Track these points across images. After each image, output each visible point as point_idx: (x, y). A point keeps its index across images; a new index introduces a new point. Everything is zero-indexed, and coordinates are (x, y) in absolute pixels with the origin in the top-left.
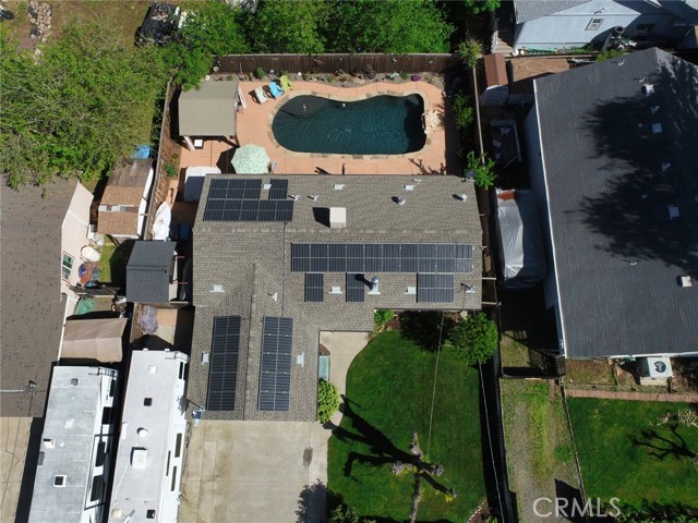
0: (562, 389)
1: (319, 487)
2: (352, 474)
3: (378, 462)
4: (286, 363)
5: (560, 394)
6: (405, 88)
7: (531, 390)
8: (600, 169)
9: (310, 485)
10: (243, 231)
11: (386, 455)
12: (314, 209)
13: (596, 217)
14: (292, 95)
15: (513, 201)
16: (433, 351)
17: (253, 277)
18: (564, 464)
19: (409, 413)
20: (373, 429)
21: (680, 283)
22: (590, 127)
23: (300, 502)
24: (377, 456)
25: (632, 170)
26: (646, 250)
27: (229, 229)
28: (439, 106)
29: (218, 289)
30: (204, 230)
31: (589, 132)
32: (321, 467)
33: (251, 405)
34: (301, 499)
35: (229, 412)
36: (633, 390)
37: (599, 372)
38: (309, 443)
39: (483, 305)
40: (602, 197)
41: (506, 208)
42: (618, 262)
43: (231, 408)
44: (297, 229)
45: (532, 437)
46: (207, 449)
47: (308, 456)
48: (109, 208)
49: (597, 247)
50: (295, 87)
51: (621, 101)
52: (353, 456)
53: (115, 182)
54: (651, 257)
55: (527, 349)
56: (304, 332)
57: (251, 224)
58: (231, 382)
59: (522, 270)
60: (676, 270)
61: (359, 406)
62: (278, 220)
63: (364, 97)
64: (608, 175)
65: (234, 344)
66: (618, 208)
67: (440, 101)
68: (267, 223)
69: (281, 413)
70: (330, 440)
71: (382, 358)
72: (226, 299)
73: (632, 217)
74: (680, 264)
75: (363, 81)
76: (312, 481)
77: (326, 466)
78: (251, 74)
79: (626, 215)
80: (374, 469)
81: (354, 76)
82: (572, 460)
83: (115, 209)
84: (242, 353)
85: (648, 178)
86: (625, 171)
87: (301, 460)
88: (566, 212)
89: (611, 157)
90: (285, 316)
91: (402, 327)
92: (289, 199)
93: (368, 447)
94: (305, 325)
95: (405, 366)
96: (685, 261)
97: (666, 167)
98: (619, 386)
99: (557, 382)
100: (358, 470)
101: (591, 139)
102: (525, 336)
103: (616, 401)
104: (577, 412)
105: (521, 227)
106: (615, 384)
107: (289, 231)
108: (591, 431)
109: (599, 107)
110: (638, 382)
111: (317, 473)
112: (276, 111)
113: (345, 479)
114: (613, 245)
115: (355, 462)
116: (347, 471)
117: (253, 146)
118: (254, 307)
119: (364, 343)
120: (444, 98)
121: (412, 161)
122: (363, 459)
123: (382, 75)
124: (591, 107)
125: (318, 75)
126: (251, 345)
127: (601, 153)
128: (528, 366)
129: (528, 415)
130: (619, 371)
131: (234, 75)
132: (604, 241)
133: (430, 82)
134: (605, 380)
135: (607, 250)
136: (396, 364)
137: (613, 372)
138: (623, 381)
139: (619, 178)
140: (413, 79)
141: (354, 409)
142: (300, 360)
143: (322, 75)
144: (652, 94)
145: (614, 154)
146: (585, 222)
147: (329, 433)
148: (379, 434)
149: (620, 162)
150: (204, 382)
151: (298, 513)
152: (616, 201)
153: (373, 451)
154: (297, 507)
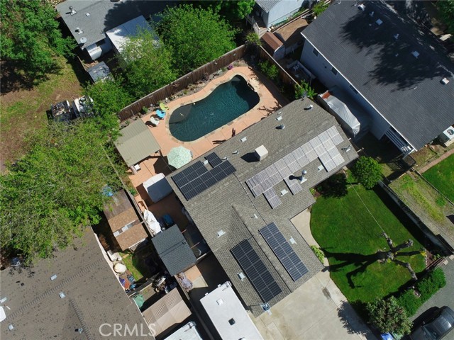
0: (416, 172)
1: (344, 304)
2: (355, 285)
3: (363, 269)
4: (288, 247)
5: (417, 175)
6: (228, 76)
7: (403, 183)
8: (366, 55)
9: (339, 307)
10: (215, 191)
11: (364, 263)
12: (242, 157)
13: (381, 78)
14: (171, 112)
15: (331, 96)
16: (344, 195)
17: (237, 213)
18: (445, 206)
19: (358, 234)
20: (347, 254)
21: (443, 83)
22: (347, 39)
23: (341, 320)
24: (360, 266)
25: (383, 47)
26: (417, 78)
27: (206, 196)
28: (252, 75)
29: (221, 233)
30: (193, 205)
31: (348, 41)
32: (337, 293)
33: (289, 281)
34: (341, 318)
35: (280, 295)
36: (446, 151)
37: (425, 153)
38: (322, 286)
39: (358, 153)
40: (376, 67)
41: (331, 102)
42: (408, 92)
43: (280, 291)
44: (243, 172)
45: (421, 204)
46: (271, 330)
47: (326, 293)
48: (120, 231)
49: (393, 91)
50: (169, 107)
51: (353, 19)
52: (349, 275)
53: (111, 215)
54: (422, 80)
55: (385, 164)
56: (283, 226)
57: (216, 186)
58: (268, 277)
59: (361, 126)
60: (437, 79)
61: (332, 248)
62: (229, 174)
63: (211, 92)
64: (372, 55)
65: (254, 256)
66: (389, 67)
67: (251, 72)
68: (224, 180)
69: (305, 275)
70: (331, 276)
71: (323, 216)
72: (230, 236)
73: (399, 68)
74: (437, 75)
75: (204, 84)
76: (339, 305)
77: (339, 291)
78: (139, 114)
79: (395, 68)
80: (364, 274)
81: (197, 84)
82: (447, 202)
83: (124, 229)
84: (262, 258)
85: (392, 46)
86: (380, 49)
87: (325, 297)
88: (365, 84)
89: (368, 46)
90: (268, 223)
91: (321, 194)
92: (223, 161)
93: (352, 265)
94: (280, 221)
95: (338, 211)
96: (438, 72)
97: (396, 37)
98: (439, 154)
99: (411, 171)
100: (357, 280)
101: (351, 44)
102: (380, 159)
103: (443, 161)
104: (430, 178)
105: (345, 106)
106: (436, 153)
107: (240, 176)
108: (443, 182)
109: (344, 28)
110: (445, 147)
111: (338, 298)
112: (168, 125)
113: (354, 290)
114: (399, 86)
115: (352, 278)
116: (352, 285)
117: (174, 148)
118: (250, 229)
119: (309, 214)
120: (252, 70)
121: (260, 109)
122: (354, 273)
123: (211, 76)
124: (341, 30)
125: (177, 94)
126: (264, 250)
127: (361, 47)
128: (392, 172)
129: (411, 195)
130: (433, 147)
131: (129, 120)
132: (394, 86)
133: (238, 66)
134: (431, 155)
135: (398, 90)
136: (333, 213)
137: (431, 149)
138: (438, 150)
139: (379, 54)
140: (229, 69)
141: (330, 251)
142: (292, 241)
143: (180, 93)
144: (365, 8)
145: (368, 45)
146: (378, 83)
147: (327, 272)
148: (352, 255)
149: (374, 46)
150: (251, 290)
151: (345, 326)
152: (386, 64)
153: (356, 265)
154: (342, 324)
